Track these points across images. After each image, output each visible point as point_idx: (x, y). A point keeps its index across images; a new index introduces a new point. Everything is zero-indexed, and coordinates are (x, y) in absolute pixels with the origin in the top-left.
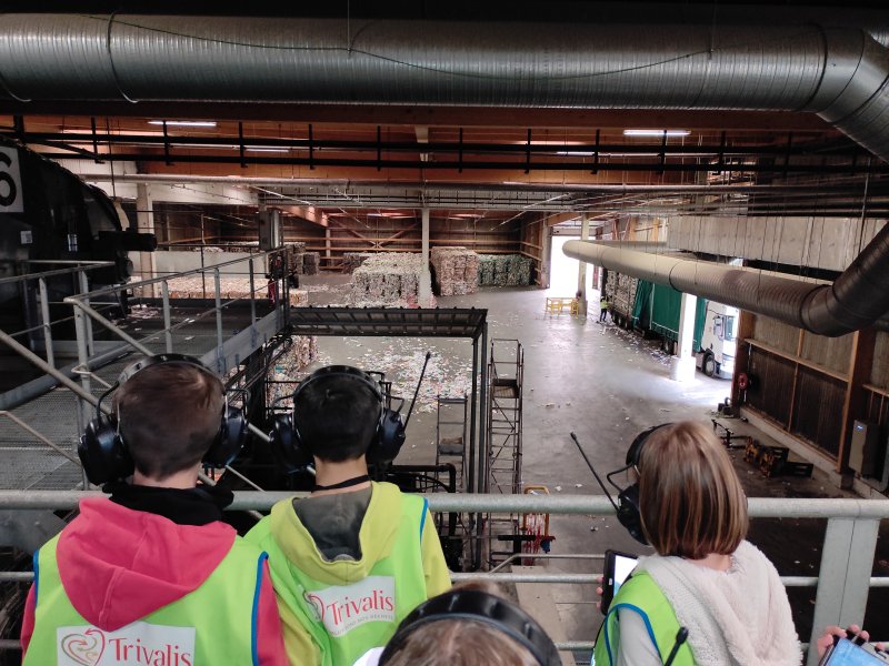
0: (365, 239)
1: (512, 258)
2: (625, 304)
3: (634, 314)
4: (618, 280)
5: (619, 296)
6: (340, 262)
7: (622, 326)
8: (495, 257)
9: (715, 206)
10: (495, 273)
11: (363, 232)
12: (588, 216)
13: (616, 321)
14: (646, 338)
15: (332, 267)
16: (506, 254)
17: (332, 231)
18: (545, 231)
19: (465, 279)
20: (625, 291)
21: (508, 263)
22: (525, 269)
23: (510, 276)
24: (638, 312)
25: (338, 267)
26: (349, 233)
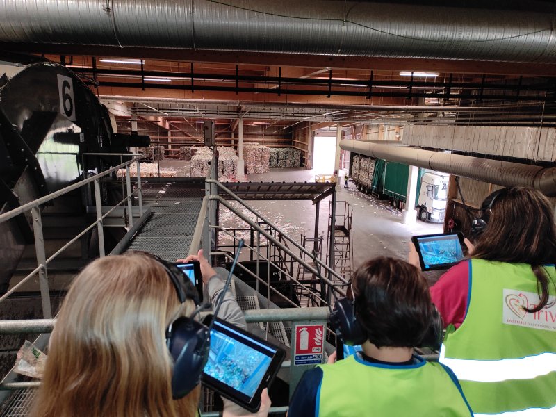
0: (193, 138)
1: (288, 150)
2: (366, 178)
3: (373, 184)
4: (360, 164)
5: (362, 173)
6: (178, 152)
7: (364, 192)
8: (277, 149)
9: (430, 119)
10: (278, 159)
11: (192, 133)
12: (341, 124)
13: (359, 189)
14: (380, 199)
15: (173, 156)
16: (283, 148)
17: (171, 132)
18: (310, 134)
19: (262, 163)
20: (365, 170)
21: (286, 153)
22: (297, 156)
23: (288, 161)
24: (376, 183)
25: (177, 156)
26: (184, 134)
